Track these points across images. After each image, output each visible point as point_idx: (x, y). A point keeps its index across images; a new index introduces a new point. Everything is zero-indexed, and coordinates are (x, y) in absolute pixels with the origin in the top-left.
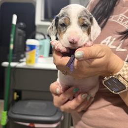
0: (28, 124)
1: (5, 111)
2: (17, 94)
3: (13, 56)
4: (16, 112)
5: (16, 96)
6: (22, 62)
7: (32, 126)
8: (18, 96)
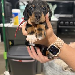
0: (18, 61)
1: (5, 52)
2: (11, 42)
3: (6, 20)
4: (11, 54)
5: (10, 43)
6: (11, 23)
7: (20, 61)
8: (12, 43)
